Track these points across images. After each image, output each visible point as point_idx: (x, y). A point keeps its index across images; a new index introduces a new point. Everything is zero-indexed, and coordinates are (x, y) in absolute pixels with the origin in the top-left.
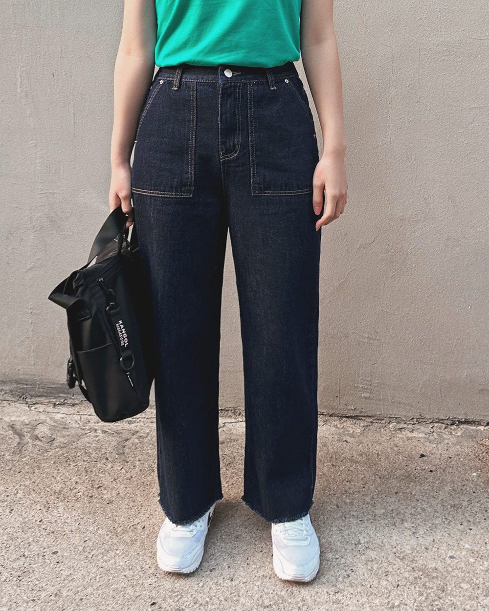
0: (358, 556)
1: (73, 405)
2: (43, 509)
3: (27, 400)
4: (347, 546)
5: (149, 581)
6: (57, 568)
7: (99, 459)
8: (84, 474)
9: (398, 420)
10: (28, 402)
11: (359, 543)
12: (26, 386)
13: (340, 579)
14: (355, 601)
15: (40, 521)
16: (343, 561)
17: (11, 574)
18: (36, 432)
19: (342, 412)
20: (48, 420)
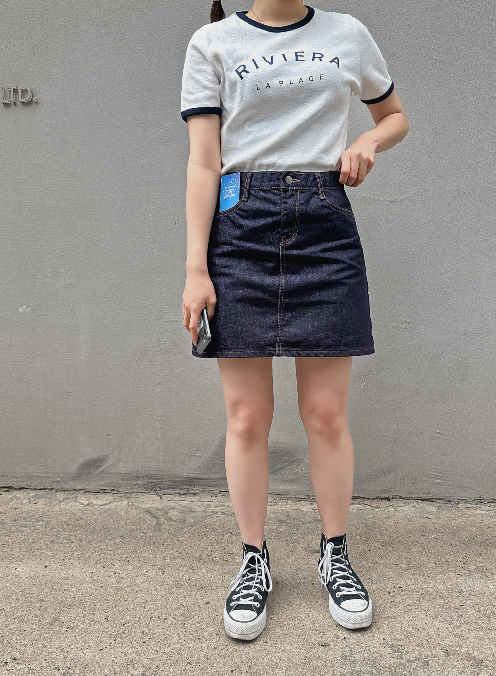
0: (465, 601)
1: (195, 495)
2: (189, 570)
3: (157, 491)
4: (452, 594)
5: (293, 623)
6: (213, 615)
7: (224, 534)
8: (215, 544)
9: (465, 501)
10: (158, 493)
11: (462, 591)
12: (156, 480)
13: (455, 618)
14: (473, 635)
15: (189, 580)
16: (453, 605)
17: (175, 619)
18: (169, 515)
19: (416, 496)
20: (177, 506)
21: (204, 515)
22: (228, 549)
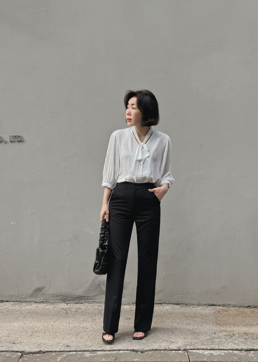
1: (82, 303)
3: (66, 302)
9: (193, 305)
12: (65, 297)
20: (74, 307)
21: (85, 310)
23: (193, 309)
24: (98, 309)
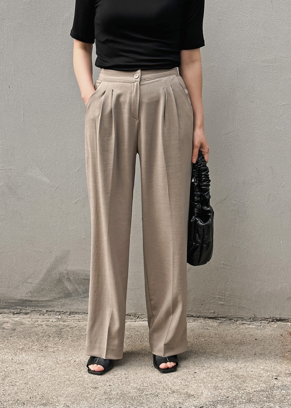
1: (26, 314)
7: (44, 336)
9: (242, 319)
18: (3, 326)
19: (205, 315)
20: (10, 321)
21: (31, 326)
22: (45, 345)
23: (242, 327)
24: (55, 326)
